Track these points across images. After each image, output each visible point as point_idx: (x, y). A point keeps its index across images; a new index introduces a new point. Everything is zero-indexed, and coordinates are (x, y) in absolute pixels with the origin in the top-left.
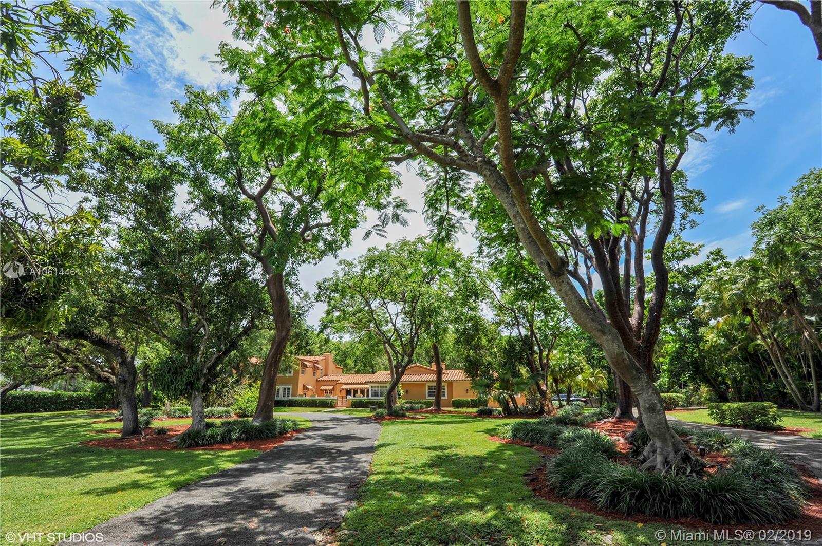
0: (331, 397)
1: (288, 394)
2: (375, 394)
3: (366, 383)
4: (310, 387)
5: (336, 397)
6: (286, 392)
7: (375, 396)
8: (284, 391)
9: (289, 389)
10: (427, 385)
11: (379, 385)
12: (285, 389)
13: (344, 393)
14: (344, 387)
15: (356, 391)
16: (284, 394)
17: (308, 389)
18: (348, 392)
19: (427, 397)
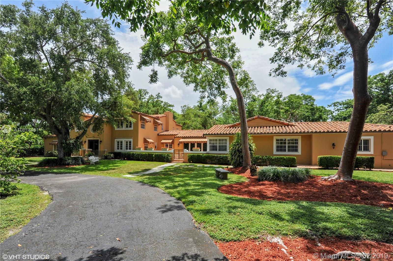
0: (168, 150)
1: (130, 147)
2: (214, 148)
3: (204, 136)
4: (150, 141)
5: (172, 151)
6: (128, 145)
7: (213, 150)
8: (127, 144)
9: (130, 142)
10: (275, 138)
11: (218, 138)
12: (127, 142)
13: (182, 146)
14: (182, 140)
15: (193, 145)
16: (127, 147)
17: (148, 142)
18: (186, 146)
19: (275, 152)
